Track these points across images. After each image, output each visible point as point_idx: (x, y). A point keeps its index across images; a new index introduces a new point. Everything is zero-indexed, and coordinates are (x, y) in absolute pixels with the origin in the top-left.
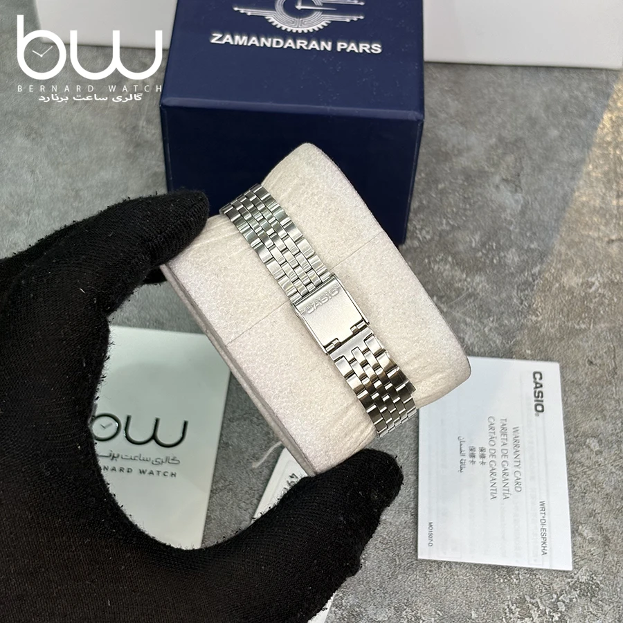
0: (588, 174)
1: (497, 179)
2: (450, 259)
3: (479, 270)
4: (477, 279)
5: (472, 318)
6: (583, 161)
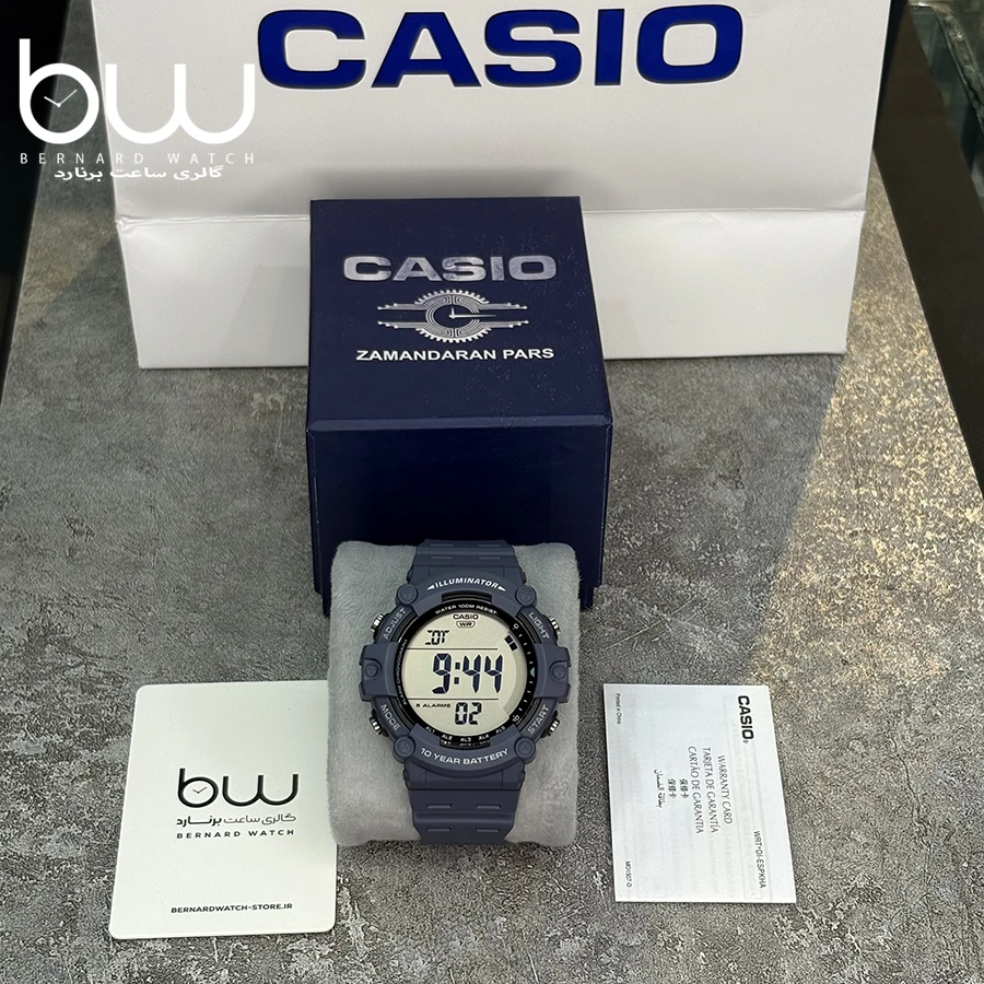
0: (820, 463)
1: (713, 476)
2: (668, 565)
3: (703, 575)
4: (702, 584)
5: (702, 625)
6: (812, 451)
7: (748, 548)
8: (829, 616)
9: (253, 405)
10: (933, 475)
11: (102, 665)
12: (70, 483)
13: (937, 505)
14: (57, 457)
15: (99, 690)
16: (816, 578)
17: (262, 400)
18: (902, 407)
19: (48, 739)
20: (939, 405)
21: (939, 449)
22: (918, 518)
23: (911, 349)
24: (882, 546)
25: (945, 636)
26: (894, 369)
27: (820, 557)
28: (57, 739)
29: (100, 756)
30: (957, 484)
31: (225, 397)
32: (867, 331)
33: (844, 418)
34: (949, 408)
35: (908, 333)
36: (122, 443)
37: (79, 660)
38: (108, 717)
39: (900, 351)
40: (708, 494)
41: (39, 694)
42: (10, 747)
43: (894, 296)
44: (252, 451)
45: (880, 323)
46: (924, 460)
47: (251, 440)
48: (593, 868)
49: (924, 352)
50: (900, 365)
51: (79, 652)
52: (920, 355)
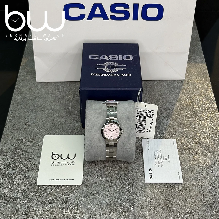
7: (169, 134)
8: (186, 150)
9: (66, 98)
10: (211, 119)
11: (29, 154)
12: (25, 114)
13: (211, 126)
14: (23, 108)
15: (28, 160)
16: (184, 141)
17: (67, 97)
18: (205, 104)
19: (16, 170)
20: (213, 104)
21: (213, 113)
22: (207, 128)
23: (208, 91)
24: (199, 134)
25: (212, 155)
26: (203, 95)
27: (185, 136)
28: (18, 170)
29: (27, 174)
30: (216, 121)
31: (60, 96)
32: (198, 86)
33: (192, 106)
34: (215, 104)
35: (207, 87)
36: (37, 106)
37: (24, 153)
38: (29, 166)
39: (205, 91)
40: (161, 121)
41: (15, 160)
42: (8, 172)
43: (204, 79)
44: (64, 108)
45: (201, 85)
46: (209, 116)
47: (64, 106)
48: (131, 205)
49: (210, 92)
50: (205, 94)
51: (24, 151)
52: (209, 92)
